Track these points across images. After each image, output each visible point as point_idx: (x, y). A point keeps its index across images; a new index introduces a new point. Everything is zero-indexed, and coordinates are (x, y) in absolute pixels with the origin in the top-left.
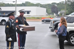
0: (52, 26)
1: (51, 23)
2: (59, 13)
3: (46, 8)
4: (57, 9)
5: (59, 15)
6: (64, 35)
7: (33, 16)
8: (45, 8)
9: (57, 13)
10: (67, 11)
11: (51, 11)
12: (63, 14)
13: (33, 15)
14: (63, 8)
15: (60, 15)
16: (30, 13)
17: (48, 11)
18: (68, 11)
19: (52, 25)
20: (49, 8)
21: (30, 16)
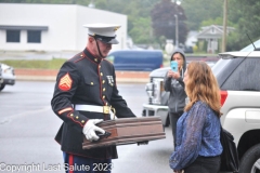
0: (155, 108)
1: (153, 90)
2: (191, 40)
3: (127, 13)
4: (182, 18)
5: (190, 50)
6: (206, 154)
7: (57, 56)
8: (119, 11)
9: (182, 40)
10: (233, 28)
11: (154, 27)
12: (213, 46)
13: (59, 49)
14: (216, 15)
15: (198, 51)
16: (44, 37)
17: (135, 29)
18: (241, 27)
19: (156, 100)
20: (141, 15)
21: (43, 52)
